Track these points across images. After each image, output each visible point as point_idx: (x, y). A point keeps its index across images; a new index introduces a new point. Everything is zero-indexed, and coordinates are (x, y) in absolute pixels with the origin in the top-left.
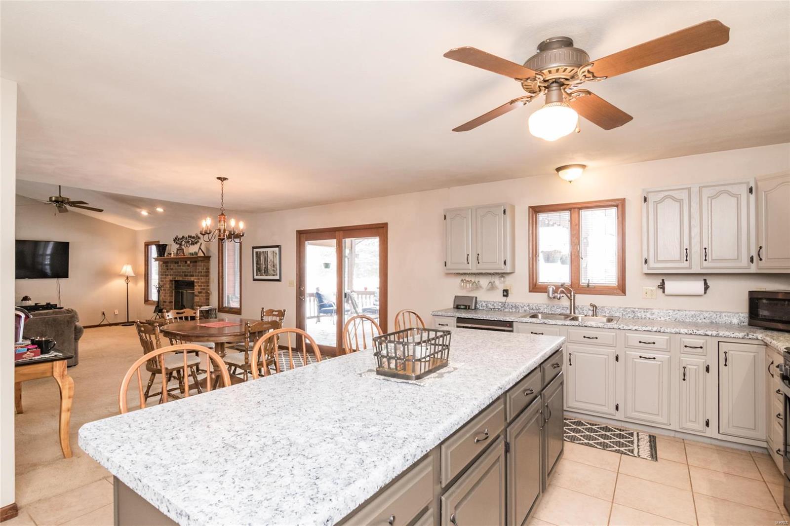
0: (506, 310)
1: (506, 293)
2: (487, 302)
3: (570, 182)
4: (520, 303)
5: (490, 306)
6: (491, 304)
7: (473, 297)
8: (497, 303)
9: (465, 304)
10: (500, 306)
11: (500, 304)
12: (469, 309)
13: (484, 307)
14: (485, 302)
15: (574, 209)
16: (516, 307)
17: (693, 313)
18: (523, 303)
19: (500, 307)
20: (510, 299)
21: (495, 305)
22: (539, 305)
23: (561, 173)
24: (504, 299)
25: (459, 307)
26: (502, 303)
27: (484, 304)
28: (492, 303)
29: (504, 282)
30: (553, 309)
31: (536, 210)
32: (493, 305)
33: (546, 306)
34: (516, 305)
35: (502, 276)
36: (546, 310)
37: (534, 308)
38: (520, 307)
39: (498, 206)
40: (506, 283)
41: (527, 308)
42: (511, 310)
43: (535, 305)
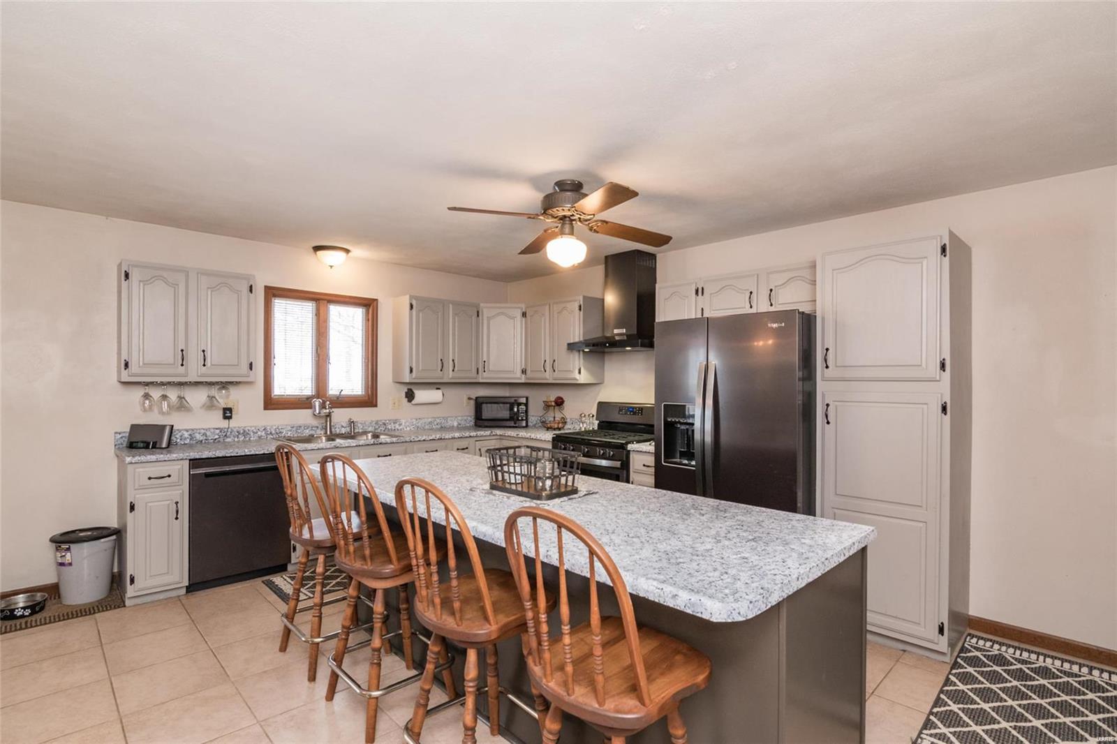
0: (228, 440)
1: (227, 413)
2: (193, 430)
3: (331, 267)
4: (251, 427)
5: (199, 437)
6: (199, 433)
7: (166, 425)
8: (212, 431)
9: (144, 440)
10: (218, 434)
11: (218, 431)
12: (154, 447)
13: (185, 439)
14: (187, 431)
15: (321, 300)
16: (245, 433)
17: (430, 420)
18: (255, 427)
19: (217, 437)
20: (235, 423)
21: (208, 433)
22: (280, 427)
23: (320, 253)
24: (224, 424)
25: (134, 445)
26: (221, 430)
27: (186, 435)
28: (203, 431)
29: (228, 397)
30: (299, 431)
31: (272, 293)
32: (205, 434)
33: (290, 428)
34: (244, 431)
35: (224, 387)
36: (289, 433)
37: (273, 432)
38: (252, 434)
39: (238, 277)
40: (231, 398)
41: (263, 433)
42: (236, 439)
43: (274, 427)
